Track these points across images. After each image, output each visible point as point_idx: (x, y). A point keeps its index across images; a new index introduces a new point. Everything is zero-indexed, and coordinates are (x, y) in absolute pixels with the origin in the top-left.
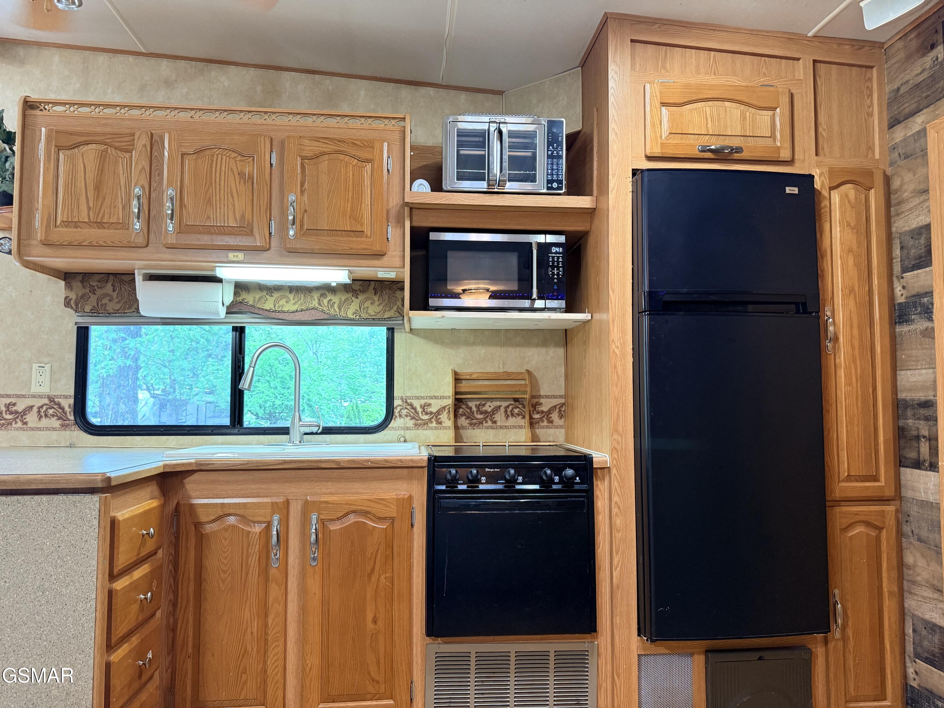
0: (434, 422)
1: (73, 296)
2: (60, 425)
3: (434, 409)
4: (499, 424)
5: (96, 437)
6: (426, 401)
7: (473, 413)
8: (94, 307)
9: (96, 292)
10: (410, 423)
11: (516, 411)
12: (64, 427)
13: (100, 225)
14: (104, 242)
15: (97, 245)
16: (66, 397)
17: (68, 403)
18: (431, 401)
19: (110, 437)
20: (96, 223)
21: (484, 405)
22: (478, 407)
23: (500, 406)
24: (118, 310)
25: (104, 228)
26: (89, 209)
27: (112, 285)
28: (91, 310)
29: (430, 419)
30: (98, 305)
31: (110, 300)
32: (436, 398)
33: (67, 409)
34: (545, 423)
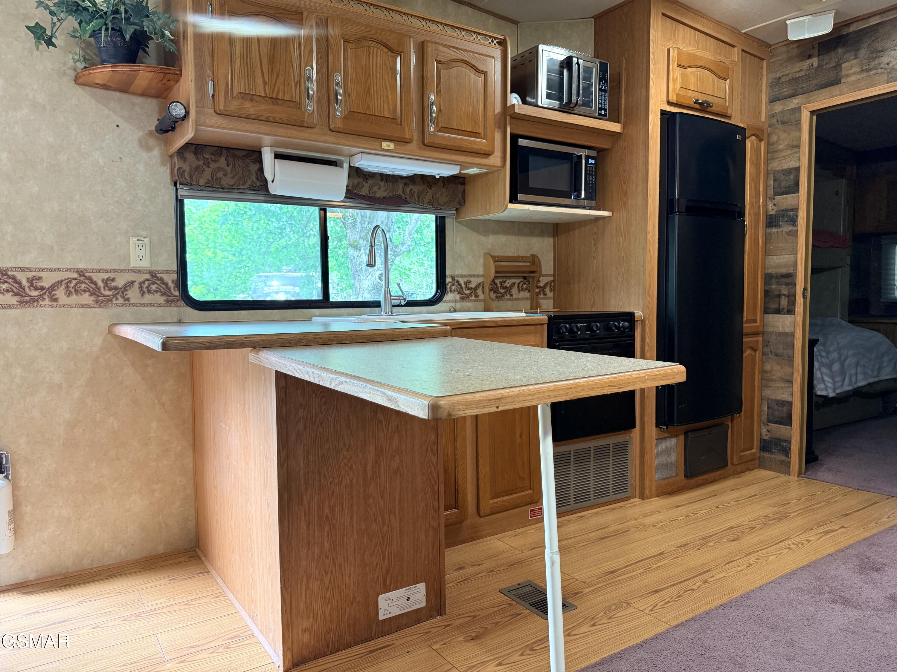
0: (473, 296)
1: (186, 167)
2: (164, 301)
3: (473, 285)
4: (514, 296)
5: (202, 312)
6: (468, 279)
7: (498, 288)
8: (209, 180)
9: (210, 165)
10: (458, 297)
11: (525, 286)
12: (169, 302)
13: (275, 100)
14: (281, 119)
15: (273, 121)
16: (168, 272)
17: (170, 279)
18: (472, 279)
19: (217, 312)
20: (272, 98)
21: (505, 282)
22: (501, 283)
23: (515, 283)
24: (233, 186)
25: (278, 104)
26: (265, 83)
27: (226, 160)
28: (206, 184)
29: (471, 293)
30: (212, 179)
31: (224, 175)
32: (474, 276)
33: (171, 284)
34: (542, 296)
